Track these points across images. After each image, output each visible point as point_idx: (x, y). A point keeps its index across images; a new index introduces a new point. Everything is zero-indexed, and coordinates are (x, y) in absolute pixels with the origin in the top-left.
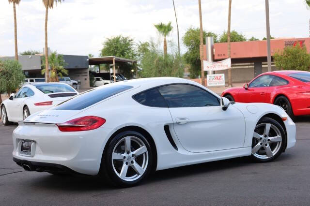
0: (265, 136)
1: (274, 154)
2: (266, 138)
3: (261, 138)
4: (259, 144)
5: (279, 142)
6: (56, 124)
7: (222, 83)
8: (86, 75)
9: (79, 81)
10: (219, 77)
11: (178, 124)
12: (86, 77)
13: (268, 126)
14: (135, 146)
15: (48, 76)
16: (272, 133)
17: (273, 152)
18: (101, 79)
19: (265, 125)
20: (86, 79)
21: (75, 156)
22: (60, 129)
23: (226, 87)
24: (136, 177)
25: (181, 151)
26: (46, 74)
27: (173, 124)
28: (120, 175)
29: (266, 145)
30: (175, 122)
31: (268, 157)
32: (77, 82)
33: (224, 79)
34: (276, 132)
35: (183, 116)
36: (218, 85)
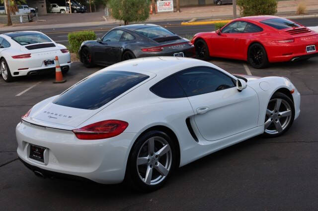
0: (276, 112)
1: (283, 129)
2: (276, 114)
3: (272, 114)
4: (269, 120)
5: (289, 117)
6: (72, 131)
7: (171, 9)
8: (43, 2)
9: (36, 8)
10: (168, 4)
11: (198, 114)
12: (43, 4)
13: (279, 102)
14: (158, 146)
15: (7, 6)
16: (283, 108)
17: (282, 127)
18: (57, 6)
19: (276, 100)
20: (43, 6)
21: (98, 167)
22: (78, 137)
23: (174, 12)
24: (161, 178)
25: (201, 143)
26: (5, 4)
27: (194, 116)
28: (145, 180)
29: (277, 120)
30: (196, 113)
31: (277, 132)
32: (35, 9)
33: (172, 5)
34: (286, 106)
35: (204, 106)
36: (167, 11)
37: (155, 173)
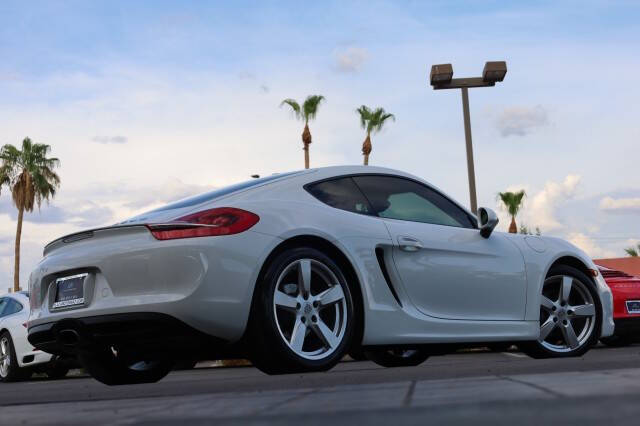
0: (563, 304)
1: (581, 343)
2: (564, 308)
3: (554, 308)
4: (550, 319)
5: (590, 317)
6: (146, 226)
11: (402, 248)
13: (567, 282)
14: (318, 285)
16: (576, 298)
17: (579, 339)
19: (562, 279)
21: (195, 289)
24: (323, 352)
27: (393, 247)
28: (290, 344)
29: (565, 322)
30: (396, 243)
31: (569, 350)
34: (583, 296)
35: (412, 236)
37: (313, 341)
